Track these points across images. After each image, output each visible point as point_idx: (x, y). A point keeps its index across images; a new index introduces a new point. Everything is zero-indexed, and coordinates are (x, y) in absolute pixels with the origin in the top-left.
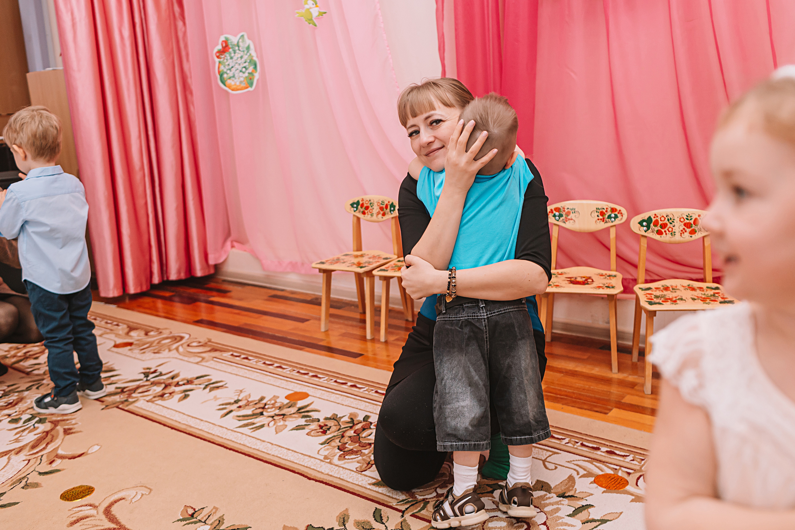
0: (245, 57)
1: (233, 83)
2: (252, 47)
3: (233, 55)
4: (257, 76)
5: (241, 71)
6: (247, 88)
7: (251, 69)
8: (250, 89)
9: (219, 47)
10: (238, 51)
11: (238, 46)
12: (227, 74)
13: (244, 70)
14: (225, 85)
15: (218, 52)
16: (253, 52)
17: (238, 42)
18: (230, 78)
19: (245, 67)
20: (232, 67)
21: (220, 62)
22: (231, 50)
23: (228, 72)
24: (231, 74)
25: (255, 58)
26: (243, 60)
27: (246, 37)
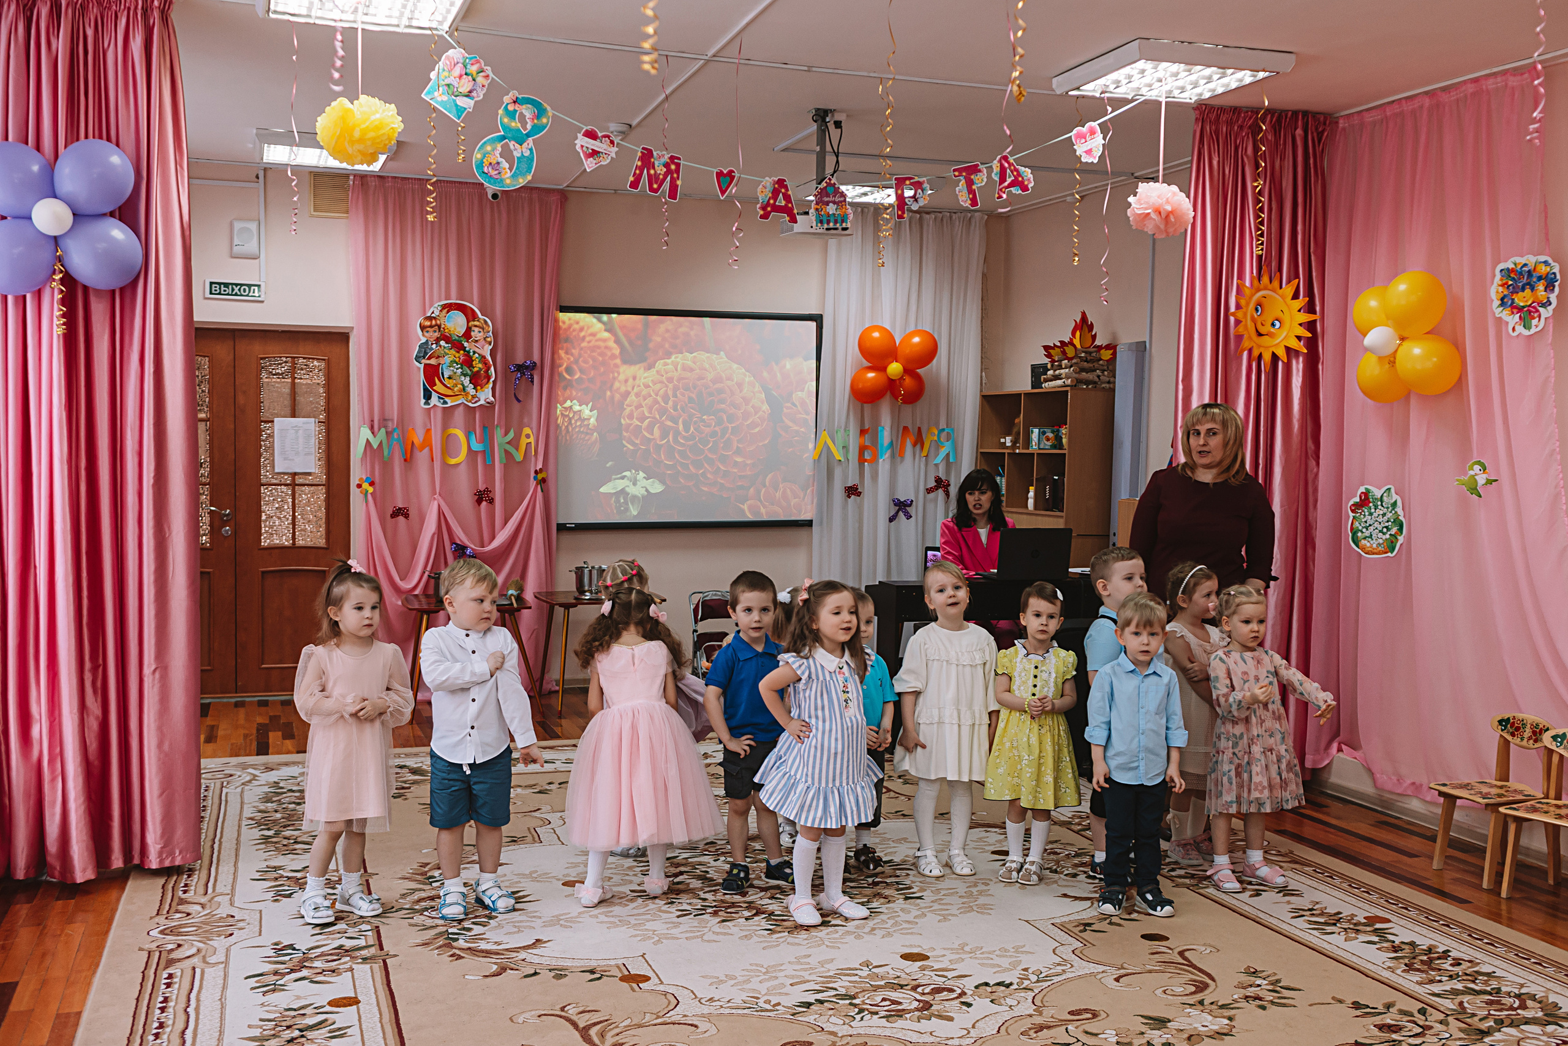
0: (1389, 515)
1: (1368, 545)
2: (1399, 503)
3: (1373, 510)
4: (1401, 539)
5: (1380, 531)
6: (1386, 553)
7: (1394, 530)
8: (1389, 554)
9: (1357, 499)
10: (1380, 507)
11: (1382, 502)
12: (1362, 532)
13: (1385, 530)
14: (1358, 546)
15: (1353, 505)
16: (1399, 510)
17: (1382, 496)
18: (1365, 538)
19: (1386, 527)
20: (1370, 525)
21: (1354, 517)
22: (1371, 505)
23: (1364, 530)
24: (1367, 534)
25: (1401, 518)
26: (1386, 518)
27: (1393, 491)
